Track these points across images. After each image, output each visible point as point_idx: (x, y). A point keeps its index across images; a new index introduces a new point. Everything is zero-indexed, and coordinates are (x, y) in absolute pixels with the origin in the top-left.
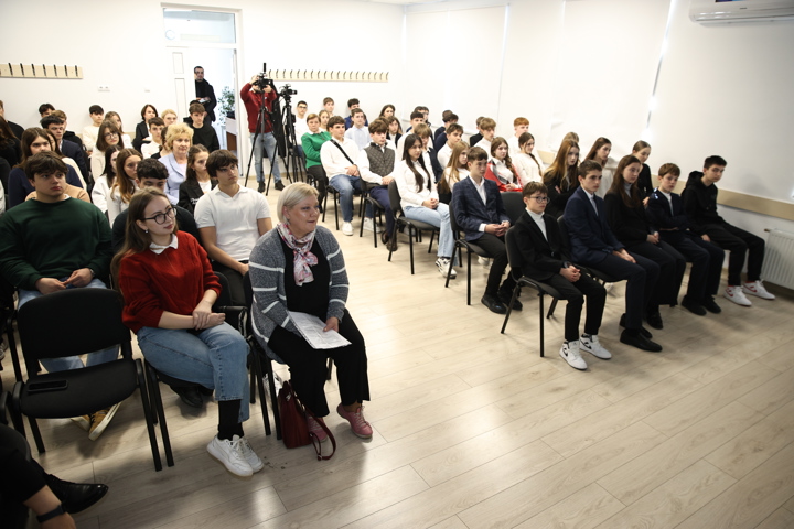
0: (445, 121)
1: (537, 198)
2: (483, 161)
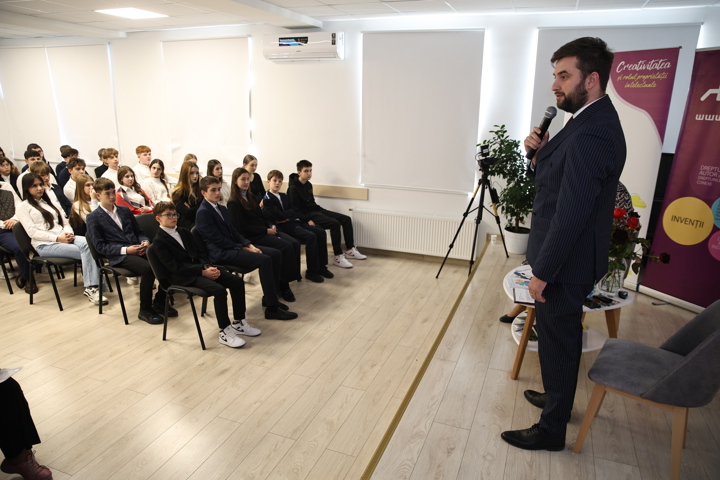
0: (64, 156)
1: (168, 215)
2: (111, 190)
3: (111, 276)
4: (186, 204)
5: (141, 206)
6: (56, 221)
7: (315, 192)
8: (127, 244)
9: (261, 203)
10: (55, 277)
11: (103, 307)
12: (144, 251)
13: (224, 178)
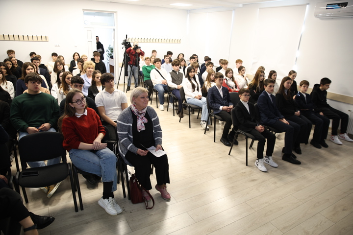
1: (245, 95)
2: (222, 78)
3: (213, 118)
4: (254, 91)
5: (233, 88)
6: (196, 89)
7: (328, 96)
8: (223, 105)
9: (294, 97)
10: (191, 113)
11: (207, 131)
12: (230, 110)
13: (276, 81)
